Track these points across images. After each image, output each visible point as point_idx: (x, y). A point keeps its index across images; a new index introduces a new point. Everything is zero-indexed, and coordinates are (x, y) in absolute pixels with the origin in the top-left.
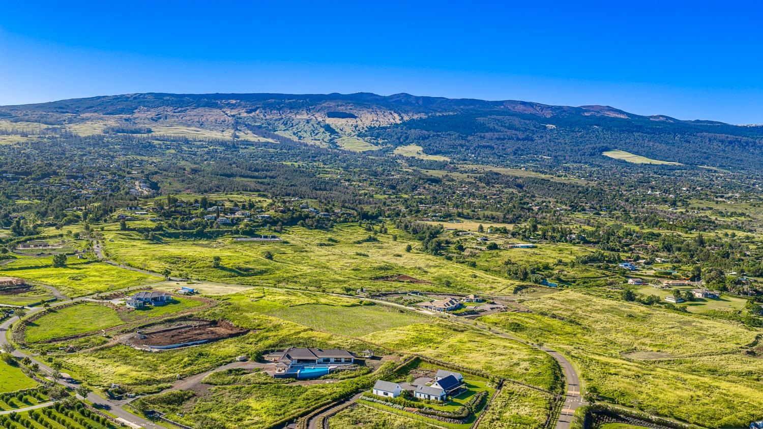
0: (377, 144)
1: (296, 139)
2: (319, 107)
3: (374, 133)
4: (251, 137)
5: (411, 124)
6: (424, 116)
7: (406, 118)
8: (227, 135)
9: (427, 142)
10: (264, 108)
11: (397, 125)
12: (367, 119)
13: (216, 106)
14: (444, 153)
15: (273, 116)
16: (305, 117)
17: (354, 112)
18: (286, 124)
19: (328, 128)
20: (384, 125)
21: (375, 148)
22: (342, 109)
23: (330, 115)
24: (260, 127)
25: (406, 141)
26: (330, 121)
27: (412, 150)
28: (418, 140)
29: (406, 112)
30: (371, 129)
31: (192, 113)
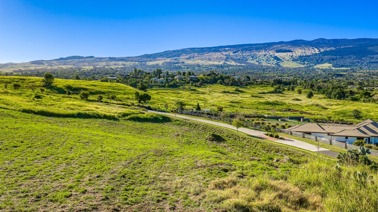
0: (304, 64)
1: (257, 63)
2: (271, 48)
3: (302, 59)
4: (233, 63)
5: (325, 53)
6: (333, 49)
7: (322, 50)
8: (221, 63)
9: (335, 61)
10: (242, 50)
11: (316, 54)
12: (298, 52)
13: (218, 51)
14: (347, 66)
15: (246, 54)
16: (264, 53)
17: (291, 49)
18: (252, 57)
19: (276, 58)
20: (308, 54)
21: (302, 66)
22: (284, 48)
23: (278, 51)
24: (239, 59)
25: (322, 62)
26: (277, 55)
27: (326, 66)
28: (329, 61)
29: (322, 47)
30: (300, 57)
31: (207, 55)
